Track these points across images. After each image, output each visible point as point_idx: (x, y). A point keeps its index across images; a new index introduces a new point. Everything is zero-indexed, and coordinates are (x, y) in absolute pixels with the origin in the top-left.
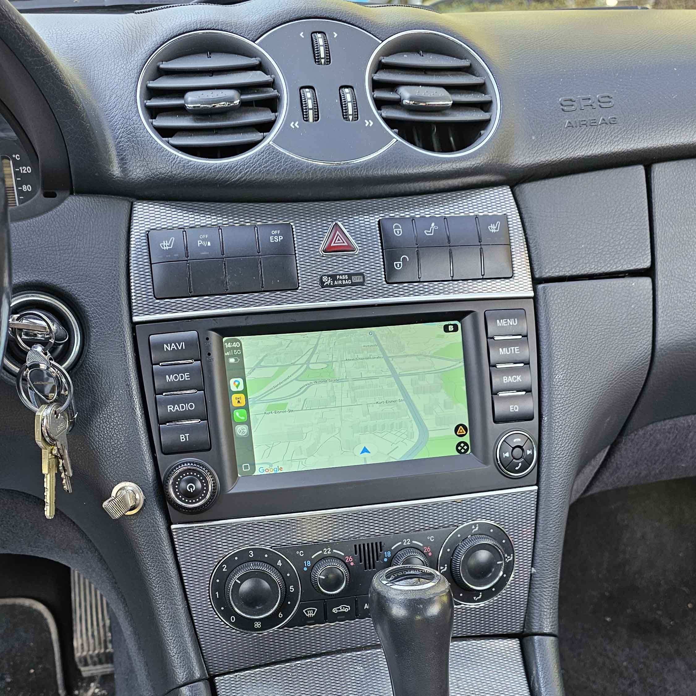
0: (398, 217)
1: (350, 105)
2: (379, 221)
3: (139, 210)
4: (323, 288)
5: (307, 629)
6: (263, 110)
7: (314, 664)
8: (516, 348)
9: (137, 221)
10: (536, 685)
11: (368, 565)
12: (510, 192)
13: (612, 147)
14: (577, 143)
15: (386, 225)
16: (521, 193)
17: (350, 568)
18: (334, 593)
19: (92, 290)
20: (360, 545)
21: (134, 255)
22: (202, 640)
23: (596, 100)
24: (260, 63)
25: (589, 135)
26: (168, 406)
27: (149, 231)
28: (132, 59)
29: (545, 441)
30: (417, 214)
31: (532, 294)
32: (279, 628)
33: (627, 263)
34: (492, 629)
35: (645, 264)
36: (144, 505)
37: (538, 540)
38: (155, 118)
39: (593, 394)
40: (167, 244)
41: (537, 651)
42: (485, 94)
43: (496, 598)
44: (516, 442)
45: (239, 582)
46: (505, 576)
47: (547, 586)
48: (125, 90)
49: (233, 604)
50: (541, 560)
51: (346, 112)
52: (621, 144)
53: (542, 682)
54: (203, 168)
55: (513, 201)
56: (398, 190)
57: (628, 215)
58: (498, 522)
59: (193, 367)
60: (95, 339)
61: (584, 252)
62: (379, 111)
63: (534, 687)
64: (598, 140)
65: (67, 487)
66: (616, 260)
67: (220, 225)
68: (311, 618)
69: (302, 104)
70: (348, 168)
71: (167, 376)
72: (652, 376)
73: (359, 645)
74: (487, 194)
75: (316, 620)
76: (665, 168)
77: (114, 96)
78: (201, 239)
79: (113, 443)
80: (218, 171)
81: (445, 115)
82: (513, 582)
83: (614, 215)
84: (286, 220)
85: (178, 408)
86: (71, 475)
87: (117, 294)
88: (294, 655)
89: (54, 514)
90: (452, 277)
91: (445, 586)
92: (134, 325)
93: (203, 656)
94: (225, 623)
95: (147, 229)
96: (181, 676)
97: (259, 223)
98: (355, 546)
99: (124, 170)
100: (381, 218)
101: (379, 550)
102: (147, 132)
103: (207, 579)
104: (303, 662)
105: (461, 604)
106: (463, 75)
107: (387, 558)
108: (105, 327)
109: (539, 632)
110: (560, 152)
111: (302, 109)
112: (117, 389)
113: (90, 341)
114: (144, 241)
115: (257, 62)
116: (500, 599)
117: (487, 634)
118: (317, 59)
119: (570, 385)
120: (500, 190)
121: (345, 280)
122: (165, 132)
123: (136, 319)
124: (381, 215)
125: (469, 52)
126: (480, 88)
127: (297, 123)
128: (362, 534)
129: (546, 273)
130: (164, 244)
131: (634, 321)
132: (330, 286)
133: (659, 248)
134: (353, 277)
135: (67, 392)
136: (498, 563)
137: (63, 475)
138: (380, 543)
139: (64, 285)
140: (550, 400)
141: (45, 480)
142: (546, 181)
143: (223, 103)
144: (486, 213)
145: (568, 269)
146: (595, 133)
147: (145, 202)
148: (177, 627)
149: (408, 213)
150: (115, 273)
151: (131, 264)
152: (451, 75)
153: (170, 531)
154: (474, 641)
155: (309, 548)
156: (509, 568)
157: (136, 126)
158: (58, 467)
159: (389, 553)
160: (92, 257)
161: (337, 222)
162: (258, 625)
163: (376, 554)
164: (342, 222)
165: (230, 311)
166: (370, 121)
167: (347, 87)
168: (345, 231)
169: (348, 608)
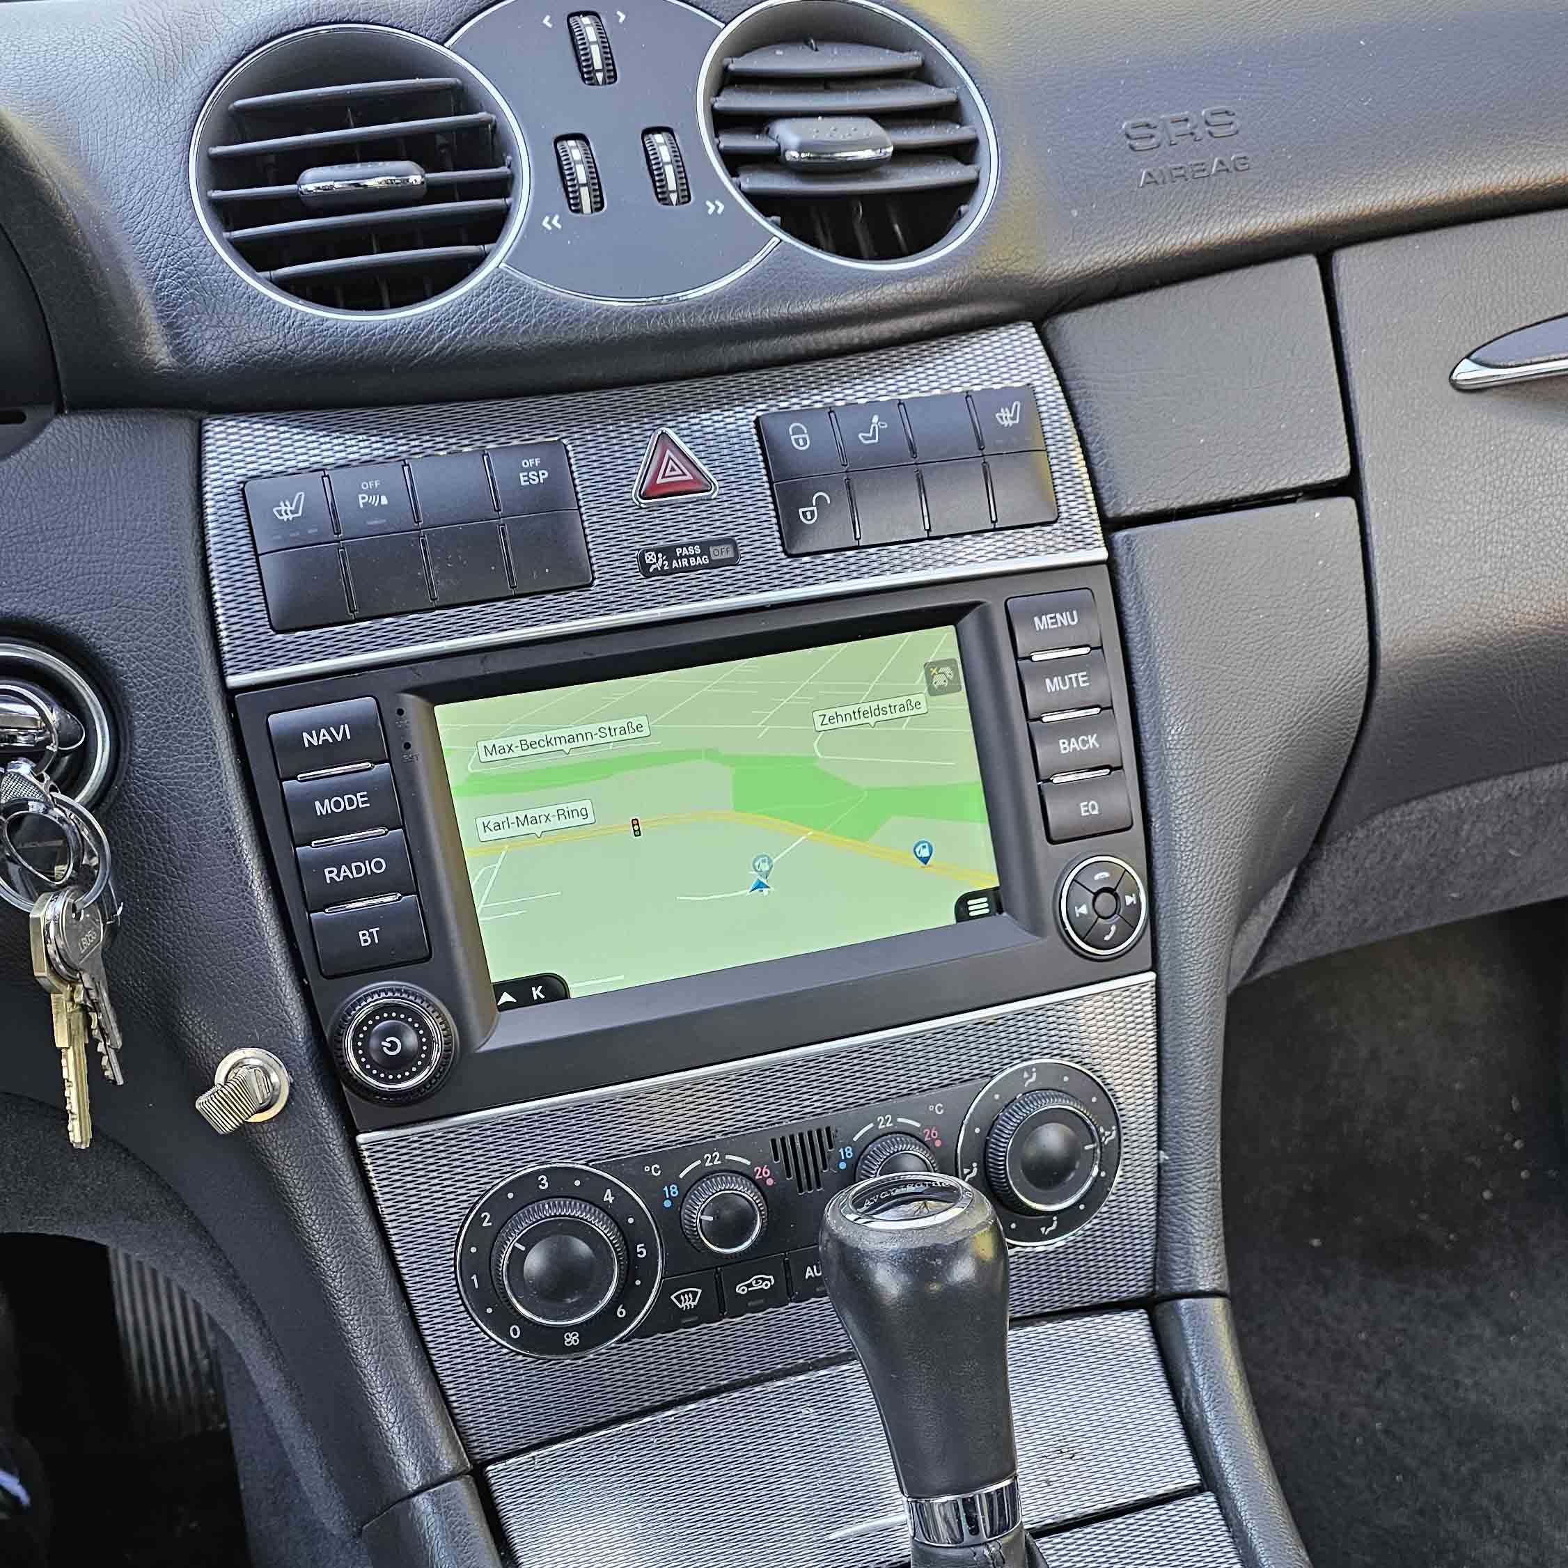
0: (796, 407)
1: (669, 171)
2: (757, 421)
3: (218, 436)
4: (647, 577)
5: (684, 1336)
7: (705, 1413)
8: (1080, 675)
9: (214, 463)
10: (1194, 1406)
11: (804, 1181)
12: (1036, 336)
13: (1245, 222)
14: (1169, 217)
15: (770, 425)
16: (1059, 335)
17: (767, 1193)
18: (736, 1250)
19: (129, 625)
20: (783, 1140)
21: (217, 539)
22: (448, 1386)
23: (1203, 122)
25: (1193, 199)
26: (326, 871)
27: (245, 483)
28: (172, 100)
29: (1161, 873)
30: (838, 398)
31: (1102, 554)
32: (620, 1341)
33: (1300, 470)
34: (1085, 1293)
35: (1340, 469)
36: (291, 1094)
37: (1166, 1090)
39: (1254, 762)
40: (289, 508)
41: (1189, 1332)
42: (961, 126)
43: (1089, 1226)
44: (1100, 880)
45: (523, 1248)
46: (1103, 1174)
47: (1195, 1188)
48: (161, 171)
49: (514, 1300)
50: (1177, 1133)
51: (661, 187)
52: (1263, 212)
53: (1205, 1399)
54: (357, 332)
55: (1043, 353)
56: (791, 351)
57: (1292, 365)
58: (1077, 1060)
59: (372, 778)
60: (144, 733)
61: (1205, 454)
62: (734, 179)
63: (1189, 1412)
64: (1212, 208)
65: (114, 1072)
66: (1277, 465)
67: (404, 456)
68: (689, 1312)
69: (563, 176)
70: (678, 311)
71: (317, 804)
72: (1375, 709)
73: (801, 1361)
74: (986, 342)
75: (702, 1315)
76: (1360, 258)
77: (139, 185)
78: (365, 492)
80: (391, 339)
81: (878, 177)
82: (1121, 1186)
83: (1265, 368)
84: (551, 433)
85: (348, 873)
86: (119, 1044)
87: (185, 629)
88: (658, 1398)
89: (90, 1136)
90: (929, 531)
91: (986, 1211)
92: (229, 695)
93: (455, 1421)
94: (498, 1343)
95: (239, 479)
96: (410, 1472)
97: (491, 446)
98: (774, 1141)
99: (177, 351)
100: (760, 414)
101: (827, 1145)
102: (222, 260)
103: (449, 1249)
104: (681, 1410)
105: (1014, 1246)
106: (911, 86)
107: (846, 1160)
108: (166, 704)
109: (1189, 1291)
110: (1134, 240)
111: (565, 187)
113: (133, 739)
114: (236, 505)
116: (1097, 1227)
117: (1079, 1303)
118: (587, 75)
119: (1203, 745)
120: (1013, 331)
121: (695, 556)
123: (232, 681)
124: (761, 407)
125: (918, 36)
126: (950, 112)
127: (557, 217)
128: (786, 1114)
129: (1129, 506)
130: (283, 508)
131: (1325, 594)
132: (663, 573)
133: (1364, 433)
134: (711, 549)
135: (95, 861)
136: (1087, 1148)
137: (101, 1048)
138: (828, 1129)
139: (61, 617)
140: (1164, 781)
141: (64, 1062)
142: (1111, 306)
144: (987, 385)
145: (1175, 493)
146: (1205, 193)
147: (229, 417)
148: (390, 1361)
149: (818, 399)
150: (176, 582)
151: (211, 559)
152: (885, 87)
153: (354, 1152)
154: (1050, 1325)
155: (672, 1157)
156: (1111, 1158)
157: (195, 250)
158: (90, 1031)
159: (849, 1150)
160: (122, 551)
161: (664, 429)
162: (572, 1339)
163: (820, 1156)
164: (675, 429)
165: (445, 645)
166: (717, 202)
167: (659, 130)
168: (685, 448)
169: (770, 1280)
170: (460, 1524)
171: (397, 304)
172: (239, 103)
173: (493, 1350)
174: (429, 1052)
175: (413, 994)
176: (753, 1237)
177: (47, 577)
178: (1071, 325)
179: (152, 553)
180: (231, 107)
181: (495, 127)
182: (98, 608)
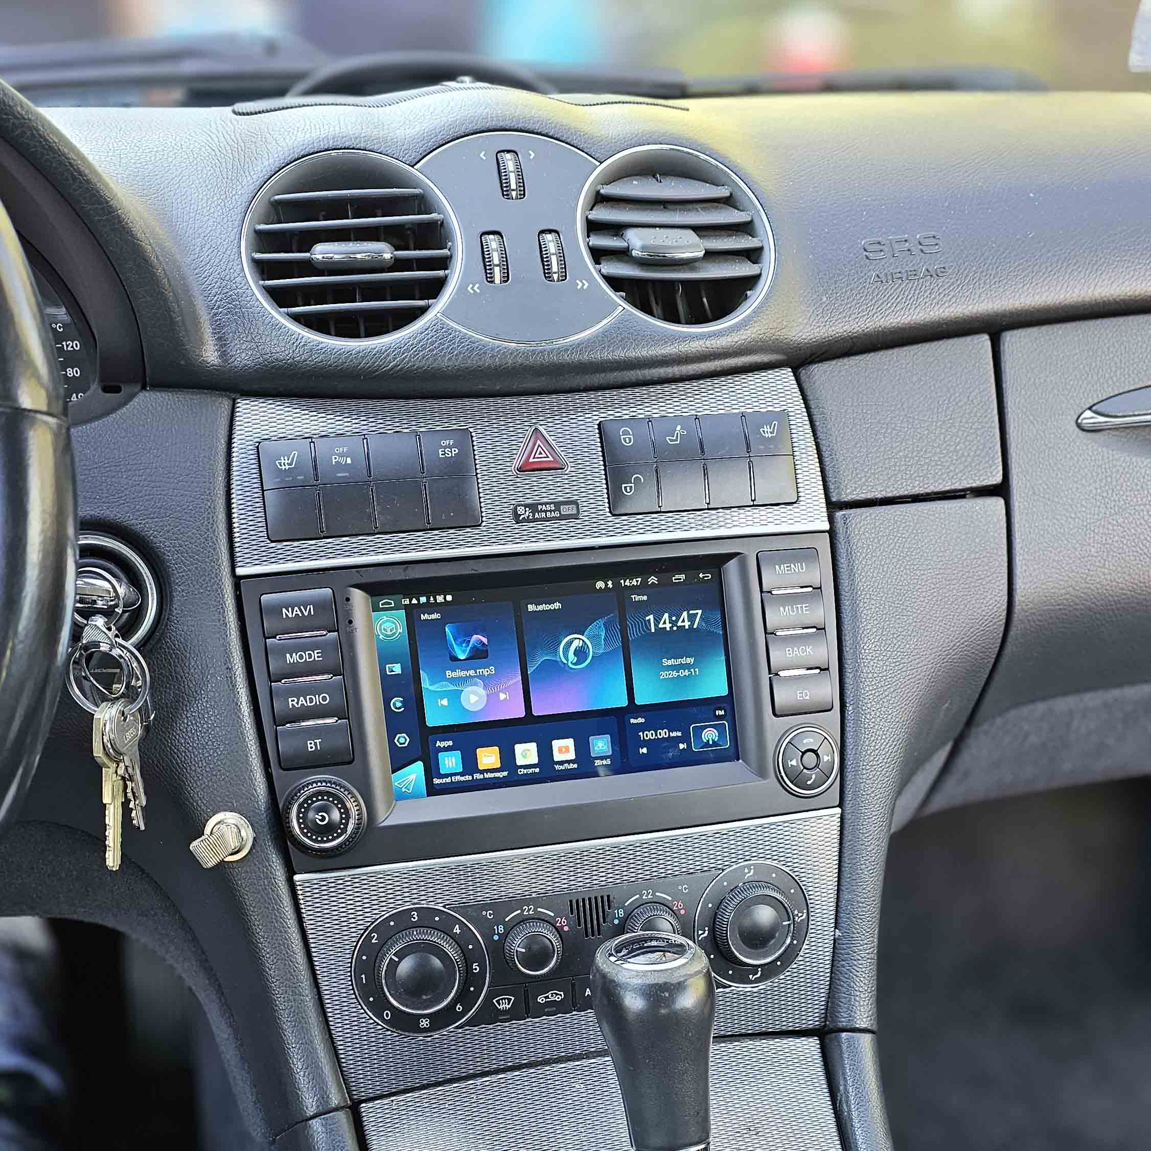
0: (627, 417)
1: (554, 259)
2: (599, 425)
3: (245, 411)
4: (517, 523)
5: (500, 1027)
7: (510, 1082)
8: (804, 605)
9: (242, 427)
10: (845, 1107)
11: (590, 930)
12: (793, 378)
13: (941, 310)
14: (889, 305)
15: (608, 428)
16: (809, 377)
17: (563, 935)
18: (538, 973)
19: (176, 529)
21: (238, 478)
22: (340, 1047)
23: (916, 242)
25: (907, 293)
26: (290, 700)
27: (260, 443)
28: (234, 193)
29: (849, 741)
30: (655, 411)
32: (457, 1027)
33: (968, 477)
34: (777, 1023)
35: (995, 478)
36: (253, 844)
37: (843, 888)
39: (921, 671)
40: (286, 462)
41: (846, 1055)
42: (753, 237)
43: (782, 977)
44: (808, 744)
45: (397, 959)
46: (795, 942)
47: (858, 957)
48: (223, 239)
49: (388, 994)
50: (848, 918)
51: (548, 269)
52: (954, 305)
53: (853, 1102)
54: (340, 352)
55: (796, 390)
56: (627, 379)
57: (967, 407)
58: (782, 863)
59: (326, 640)
60: (179, 601)
61: (903, 463)
62: (597, 266)
63: (841, 1110)
64: (919, 301)
65: (138, 820)
66: (951, 474)
67: (365, 432)
68: (505, 1012)
69: (484, 259)
70: (552, 351)
71: (288, 655)
73: (578, 1052)
74: (758, 381)
75: (514, 1014)
76: (1020, 338)
77: (208, 246)
78: (336, 454)
79: (207, 755)
80: (363, 357)
82: (807, 951)
83: (948, 408)
84: (462, 423)
85: (304, 702)
86: (144, 803)
87: (212, 535)
88: (479, 1068)
89: (119, 863)
90: (708, 504)
91: (701, 964)
92: (238, 581)
93: (342, 1071)
94: (375, 1022)
95: (256, 440)
96: (310, 1104)
97: (422, 430)
98: (571, 901)
99: (223, 355)
100: (602, 420)
101: (606, 907)
103: (348, 956)
104: (494, 1078)
105: (730, 986)
106: (721, 208)
107: (619, 918)
108: (195, 583)
109: (849, 1027)
110: (864, 319)
111: (485, 266)
112: (213, 675)
113: (172, 604)
114: (253, 457)
116: (788, 978)
117: (770, 1030)
118: (505, 191)
119: (885, 658)
120: (778, 374)
121: (551, 511)
123: (240, 571)
124: (602, 415)
125: (728, 176)
126: (746, 228)
127: (477, 285)
128: (581, 884)
129: (847, 495)
130: (283, 461)
131: (979, 562)
132: (528, 520)
133: (1014, 455)
134: (562, 507)
135: (140, 683)
136: (784, 923)
137: (132, 805)
138: (608, 896)
140: (857, 680)
141: (107, 812)
142: (846, 360)
144: (756, 409)
145: (880, 488)
146: (915, 290)
147: (252, 399)
148: (302, 1027)
149: (641, 412)
150: (209, 504)
151: (233, 491)
152: (703, 209)
153: (292, 885)
154: (751, 1042)
155: (500, 907)
156: (801, 932)
157: (240, 291)
159: (621, 912)
160: (176, 481)
161: (538, 426)
162: (424, 1023)
163: (601, 914)
164: (544, 426)
165: (381, 558)
166: (584, 281)
167: (550, 231)
168: (550, 439)
169: (561, 995)
170: (339, 1141)
171: (370, 334)
172: (277, 197)
173: (371, 1026)
174: (346, 825)
175: (339, 785)
176: (551, 966)
177: (126, 495)
179: (195, 484)
180: (272, 199)
181: (442, 223)
182: (157, 518)
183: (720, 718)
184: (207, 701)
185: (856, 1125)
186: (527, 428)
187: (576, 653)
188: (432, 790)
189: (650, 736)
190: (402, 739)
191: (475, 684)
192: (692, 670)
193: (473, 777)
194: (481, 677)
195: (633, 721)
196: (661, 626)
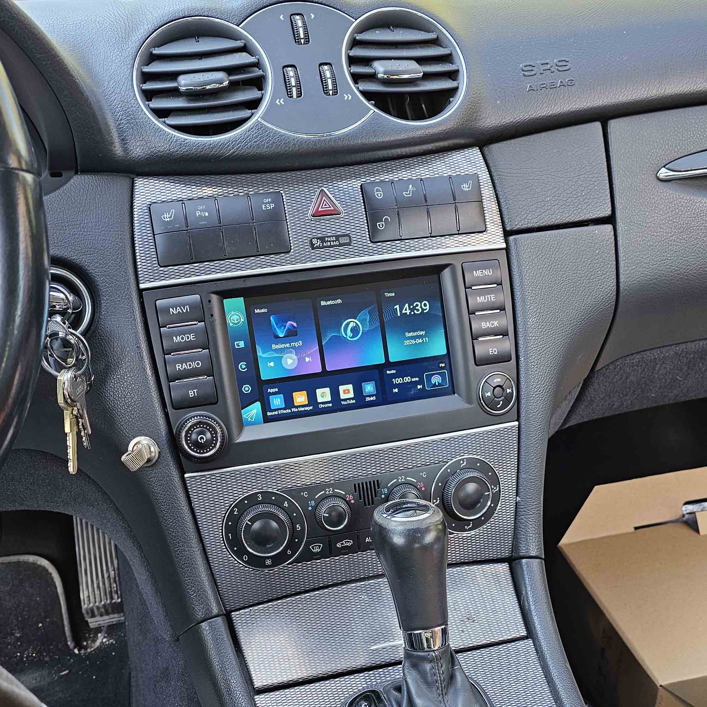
0: (378, 180)
1: (330, 81)
2: (361, 186)
3: (141, 185)
4: (313, 249)
5: (314, 563)
6: (250, 89)
7: (322, 595)
8: (492, 296)
9: (139, 196)
10: (526, 603)
11: (367, 502)
12: (480, 153)
14: (538, 104)
15: (367, 188)
16: (490, 152)
17: (351, 506)
18: (337, 529)
19: (101, 261)
21: (138, 228)
22: (217, 578)
23: (555, 65)
24: (245, 45)
25: (549, 97)
26: (177, 365)
27: (150, 205)
28: (127, 47)
29: (522, 379)
30: (396, 177)
31: (504, 246)
32: (288, 564)
33: (590, 212)
34: (483, 555)
35: (607, 212)
36: (159, 457)
37: (521, 471)
38: (151, 101)
39: (565, 335)
40: (168, 216)
41: (526, 573)
42: (452, 64)
43: (485, 527)
44: (497, 382)
45: (250, 524)
46: (492, 505)
47: (531, 513)
48: (122, 76)
49: (246, 545)
50: (524, 489)
51: (326, 88)
52: (578, 103)
53: (531, 600)
54: (198, 145)
55: (482, 161)
56: (377, 157)
57: (588, 168)
58: (483, 457)
59: (197, 328)
60: (105, 306)
61: (549, 204)
62: (356, 85)
63: (524, 606)
64: (557, 101)
65: (86, 444)
66: (579, 210)
67: (216, 196)
68: (317, 553)
69: (286, 82)
70: (331, 140)
71: (174, 338)
72: (618, 315)
73: (362, 576)
74: (458, 155)
75: (322, 555)
76: (619, 123)
77: (112, 81)
78: (199, 210)
79: (127, 401)
80: (213, 148)
81: (416, 85)
82: (500, 510)
83: (576, 169)
84: (276, 188)
85: (186, 367)
86: (90, 432)
87: (124, 264)
88: (302, 588)
89: (77, 469)
90: (431, 233)
91: (439, 516)
92: (140, 292)
93: (219, 593)
94: (238, 562)
95: (148, 203)
96: (200, 613)
97: (251, 193)
98: (355, 485)
99: (125, 150)
100: (363, 183)
101: (377, 487)
102: (145, 114)
103: (220, 523)
104: (312, 594)
105: (453, 533)
106: (432, 47)
107: (384, 494)
108: (115, 294)
109: (527, 556)
110: (523, 114)
111: (286, 87)
112: (128, 352)
113: (100, 308)
114: (147, 214)
115: (242, 45)
116: (489, 527)
117: (479, 559)
118: (297, 40)
119: (543, 327)
120: (470, 151)
121: (333, 241)
122: (161, 113)
123: (142, 286)
124: (363, 180)
125: (436, 26)
126: (448, 59)
127: (282, 99)
128: (360, 474)
129: (516, 225)
130: (166, 216)
132: (319, 247)
133: (618, 197)
134: (340, 239)
135: (84, 357)
136: (486, 494)
137: (82, 434)
138: (378, 481)
139: (74, 257)
140: (526, 342)
141: (68, 438)
142: (512, 141)
143: (214, 85)
144: (458, 173)
145: (536, 221)
146: (554, 95)
147: (145, 178)
148: (194, 567)
149: (387, 177)
150: (121, 244)
151: (135, 236)
152: (420, 47)
153: (183, 480)
154: (467, 567)
155: (313, 489)
156: (496, 498)
157: (134, 109)
158: (78, 426)
159: (386, 490)
160: (99, 231)
161: (323, 188)
162: (268, 562)
163: (373, 492)
164: (327, 188)
165: (229, 275)
166: (349, 95)
167: (326, 64)
168: (331, 196)
169: (351, 542)
170: (220, 635)
171: (216, 133)
173: (236, 565)
175: (211, 418)
176: (344, 524)
177: (69, 241)
178: (495, 149)
181: (259, 62)
182: (89, 254)
183: (442, 368)
184: (126, 368)
185: (534, 613)
186: (316, 190)
187: (352, 330)
188: (267, 420)
189: (399, 382)
190: (247, 389)
191: (291, 352)
192: (424, 339)
193: (291, 410)
194: (294, 348)
195: (388, 372)
196: (404, 312)
